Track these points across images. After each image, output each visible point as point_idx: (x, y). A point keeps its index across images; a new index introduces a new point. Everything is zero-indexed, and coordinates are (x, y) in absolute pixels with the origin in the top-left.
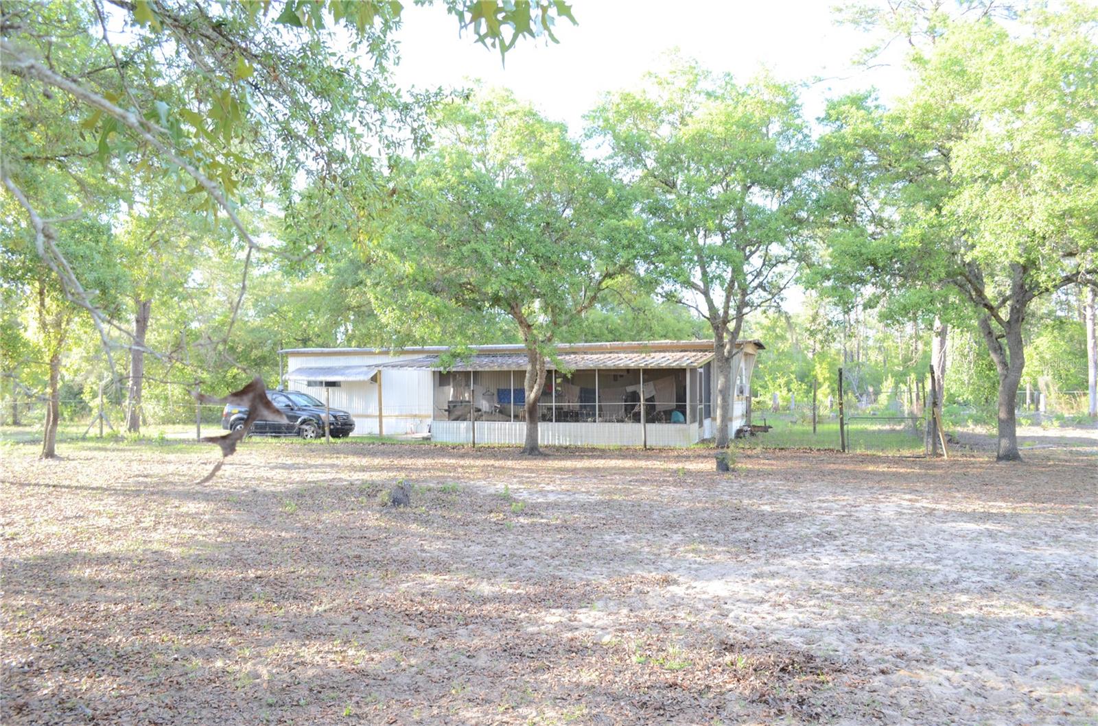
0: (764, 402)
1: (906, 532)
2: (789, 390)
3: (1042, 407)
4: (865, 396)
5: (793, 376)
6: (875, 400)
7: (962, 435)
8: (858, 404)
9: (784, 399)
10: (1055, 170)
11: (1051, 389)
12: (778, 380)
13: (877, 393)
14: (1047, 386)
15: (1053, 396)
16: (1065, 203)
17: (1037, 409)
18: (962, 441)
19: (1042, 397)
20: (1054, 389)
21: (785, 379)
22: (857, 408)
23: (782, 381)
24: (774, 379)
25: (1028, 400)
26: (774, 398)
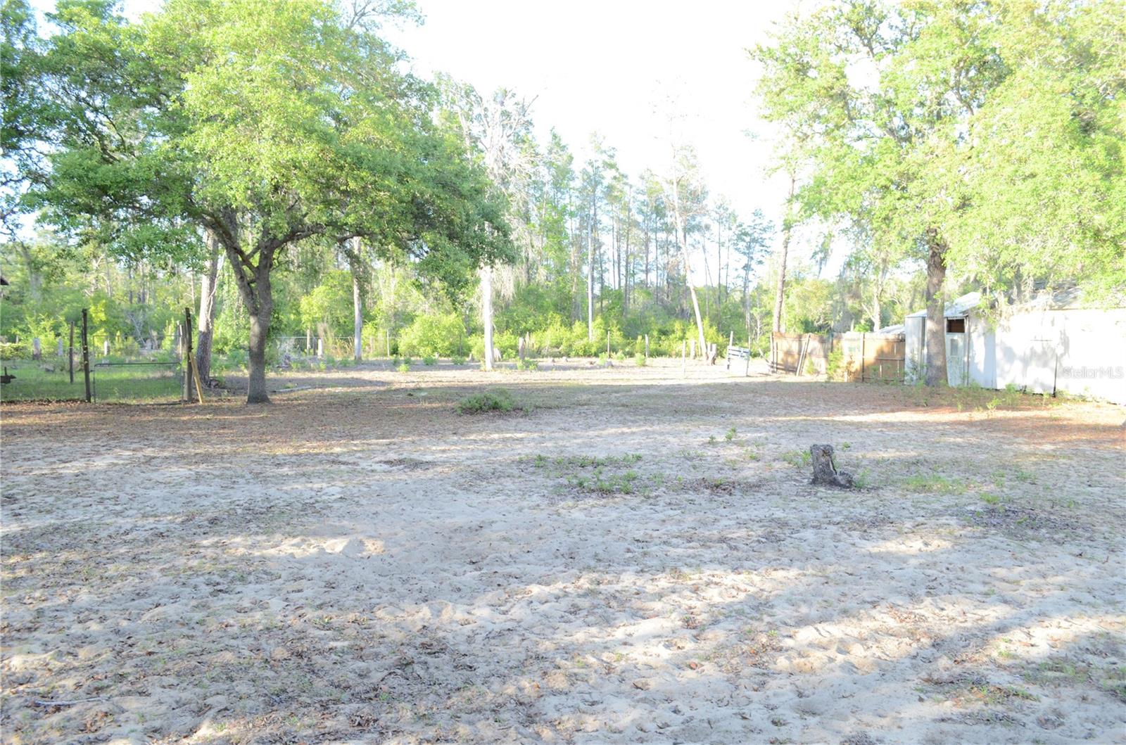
0: (24, 348)
1: (106, 485)
2: (58, 335)
3: (319, 352)
4: (148, 341)
5: (62, 319)
6: (159, 346)
7: (231, 380)
8: (141, 350)
9: (50, 344)
10: (277, 120)
11: (329, 334)
12: (43, 323)
13: (161, 338)
14: (326, 332)
15: (331, 341)
16: (288, 154)
17: (315, 354)
18: (229, 385)
19: (320, 342)
20: (331, 334)
21: (52, 321)
22: (139, 354)
23: (47, 324)
24: (38, 322)
25: (308, 346)
26: (36, 343)
